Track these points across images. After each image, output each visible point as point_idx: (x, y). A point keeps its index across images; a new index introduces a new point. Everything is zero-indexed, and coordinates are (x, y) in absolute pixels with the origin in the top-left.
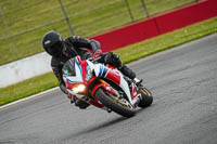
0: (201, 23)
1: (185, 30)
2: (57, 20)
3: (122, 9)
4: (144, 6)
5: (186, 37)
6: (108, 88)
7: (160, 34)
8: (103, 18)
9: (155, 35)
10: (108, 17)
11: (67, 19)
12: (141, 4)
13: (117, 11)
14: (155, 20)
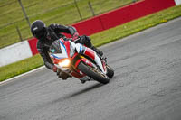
0: (139, 20)
1: (125, 26)
2: (19, 19)
3: (72, 10)
4: (90, 7)
5: (126, 32)
6: (87, 62)
7: (104, 29)
8: (57, 17)
9: (100, 31)
10: (61, 16)
11: (27, 19)
12: (88, 5)
13: (68, 11)
14: (99, 18)
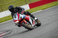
6: (25, 22)
